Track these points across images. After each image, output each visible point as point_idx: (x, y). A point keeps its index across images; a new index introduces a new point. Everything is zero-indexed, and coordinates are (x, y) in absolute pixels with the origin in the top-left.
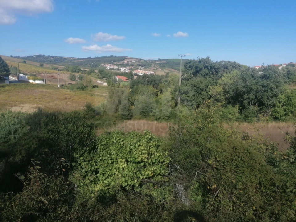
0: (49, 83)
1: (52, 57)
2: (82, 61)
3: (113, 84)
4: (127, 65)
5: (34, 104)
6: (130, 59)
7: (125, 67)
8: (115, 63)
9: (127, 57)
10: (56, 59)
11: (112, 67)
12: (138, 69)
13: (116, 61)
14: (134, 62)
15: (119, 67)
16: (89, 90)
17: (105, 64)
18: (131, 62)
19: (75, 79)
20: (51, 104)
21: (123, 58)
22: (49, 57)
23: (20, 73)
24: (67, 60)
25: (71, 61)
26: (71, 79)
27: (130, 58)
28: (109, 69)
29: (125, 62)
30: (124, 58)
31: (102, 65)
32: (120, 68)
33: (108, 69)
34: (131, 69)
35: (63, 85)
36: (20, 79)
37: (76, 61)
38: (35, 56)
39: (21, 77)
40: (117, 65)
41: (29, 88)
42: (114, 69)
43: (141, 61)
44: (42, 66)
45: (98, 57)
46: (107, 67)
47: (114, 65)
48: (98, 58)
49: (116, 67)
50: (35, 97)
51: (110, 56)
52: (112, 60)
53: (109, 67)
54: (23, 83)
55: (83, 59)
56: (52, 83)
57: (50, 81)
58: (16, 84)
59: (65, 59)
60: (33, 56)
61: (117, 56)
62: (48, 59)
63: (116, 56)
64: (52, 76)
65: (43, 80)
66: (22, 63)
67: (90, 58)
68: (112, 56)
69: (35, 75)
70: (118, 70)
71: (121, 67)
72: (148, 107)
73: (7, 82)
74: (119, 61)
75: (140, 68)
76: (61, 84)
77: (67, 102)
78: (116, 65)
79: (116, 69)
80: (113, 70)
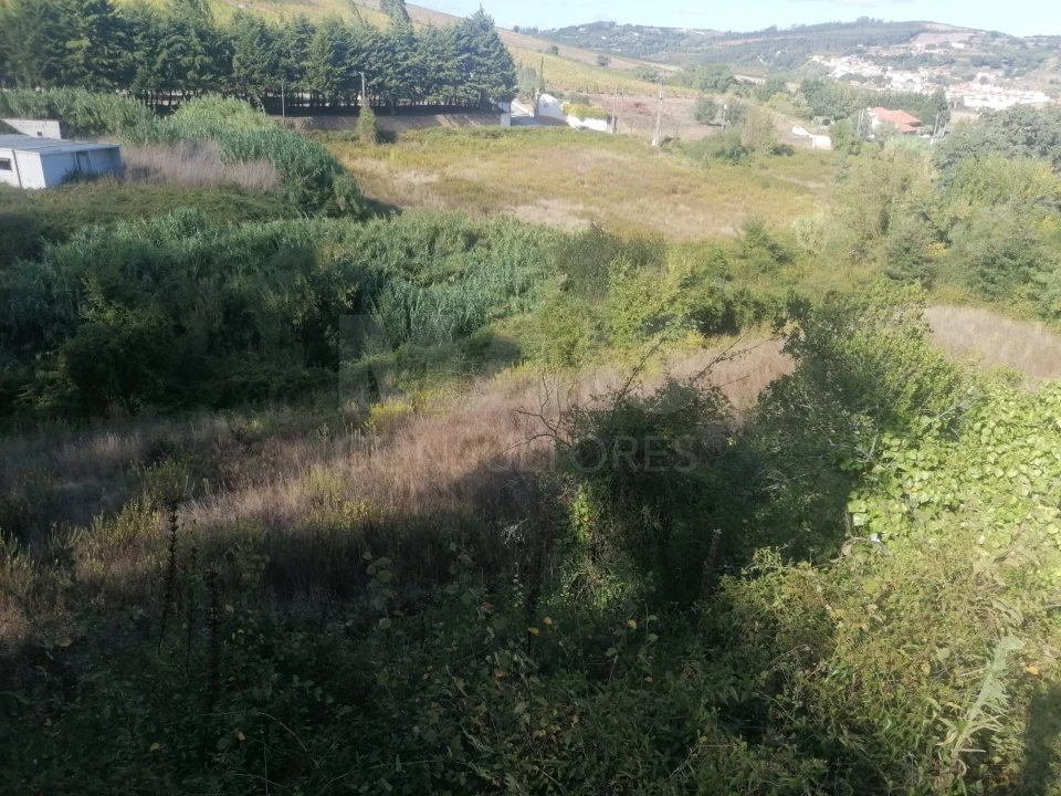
0: (625, 129)
1: (638, 29)
2: (740, 42)
3: (853, 144)
4: (925, 60)
5: (577, 203)
6: (946, 32)
7: (912, 69)
8: (873, 51)
9: (928, 26)
10: (651, 37)
11: (853, 70)
12: (971, 78)
13: (876, 44)
14: (962, 46)
15: (885, 70)
16: (758, 162)
17: (827, 57)
18: (945, 45)
19: (713, 118)
20: (627, 206)
21: (913, 31)
22: (628, 28)
23: (542, 91)
24: (686, 40)
25: (700, 43)
26: (699, 118)
27: (941, 28)
28: (842, 78)
29: (919, 46)
30: (915, 30)
31: (816, 58)
32: (888, 74)
33: (838, 76)
34: (939, 77)
35: (668, 140)
36: (543, 112)
37: (717, 46)
38: (583, 26)
39: (546, 105)
40: (878, 60)
41: (564, 145)
42: (863, 80)
43: (997, 42)
44: (603, 65)
45: (803, 27)
46: (834, 68)
47: (867, 58)
48: (803, 30)
49: (870, 70)
50: (582, 178)
51: (854, 20)
52: (861, 38)
53: (840, 67)
54: (549, 127)
55: (748, 35)
56: (634, 130)
57: (630, 122)
58: (529, 127)
59: (682, 36)
60: (577, 29)
61: (887, 20)
62: (623, 39)
63: (880, 22)
64: (637, 105)
65: (609, 119)
66: (546, 52)
67: (772, 31)
68: (863, 22)
69: (585, 101)
70: (879, 80)
71: (896, 69)
72: (1012, 257)
73: (505, 121)
74: (890, 43)
75: (980, 75)
76: (664, 134)
77: (676, 204)
78: (873, 58)
79: (870, 78)
80: (854, 83)
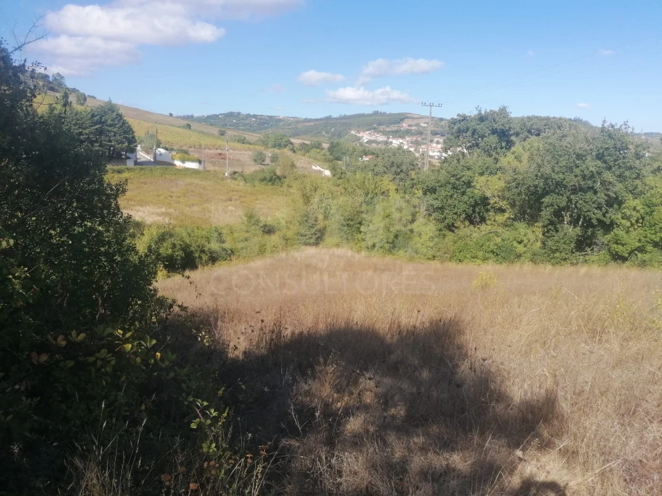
1: (254, 116)
2: (312, 124)
4: (408, 132)
6: (418, 118)
7: (403, 137)
8: (381, 128)
9: (409, 115)
10: (262, 121)
11: (373, 138)
12: (432, 141)
13: (383, 125)
14: (426, 125)
15: (388, 138)
17: (358, 132)
18: (417, 125)
21: (401, 118)
22: (248, 116)
24: (283, 123)
25: (290, 124)
27: (417, 116)
28: (367, 142)
29: (405, 125)
30: (402, 117)
31: (353, 132)
32: (390, 140)
33: (365, 141)
34: (416, 141)
35: (235, 173)
36: (159, 159)
37: (300, 126)
38: (221, 114)
40: (384, 133)
42: (378, 143)
43: (443, 123)
44: (222, 135)
45: (345, 115)
46: (363, 137)
47: (379, 132)
48: (345, 117)
49: (381, 138)
51: (371, 113)
52: (375, 121)
53: (366, 137)
55: (316, 120)
58: (145, 167)
59: (280, 120)
60: (218, 116)
61: (388, 112)
62: (247, 122)
63: (385, 113)
64: (220, 154)
65: (200, 162)
66: (183, 127)
67: (329, 118)
68: (376, 113)
70: (386, 143)
71: (394, 137)
73: (130, 164)
74: (391, 124)
75: (436, 140)
76: (233, 170)
78: (382, 132)
79: (381, 142)
80: (374, 145)
